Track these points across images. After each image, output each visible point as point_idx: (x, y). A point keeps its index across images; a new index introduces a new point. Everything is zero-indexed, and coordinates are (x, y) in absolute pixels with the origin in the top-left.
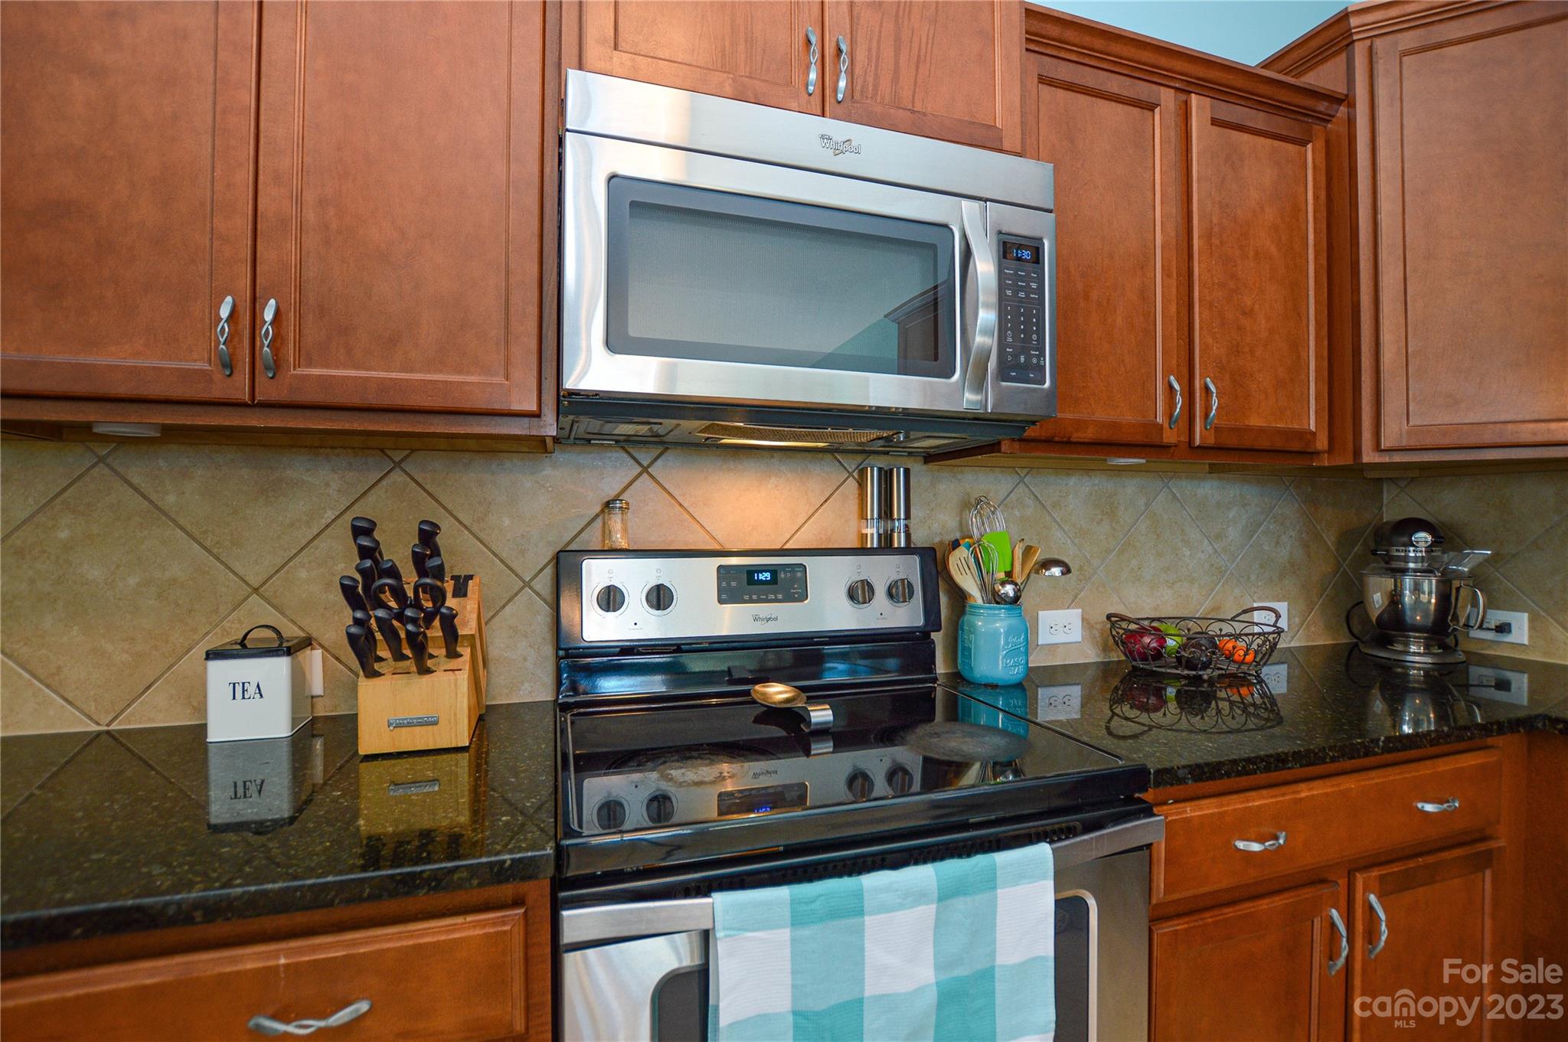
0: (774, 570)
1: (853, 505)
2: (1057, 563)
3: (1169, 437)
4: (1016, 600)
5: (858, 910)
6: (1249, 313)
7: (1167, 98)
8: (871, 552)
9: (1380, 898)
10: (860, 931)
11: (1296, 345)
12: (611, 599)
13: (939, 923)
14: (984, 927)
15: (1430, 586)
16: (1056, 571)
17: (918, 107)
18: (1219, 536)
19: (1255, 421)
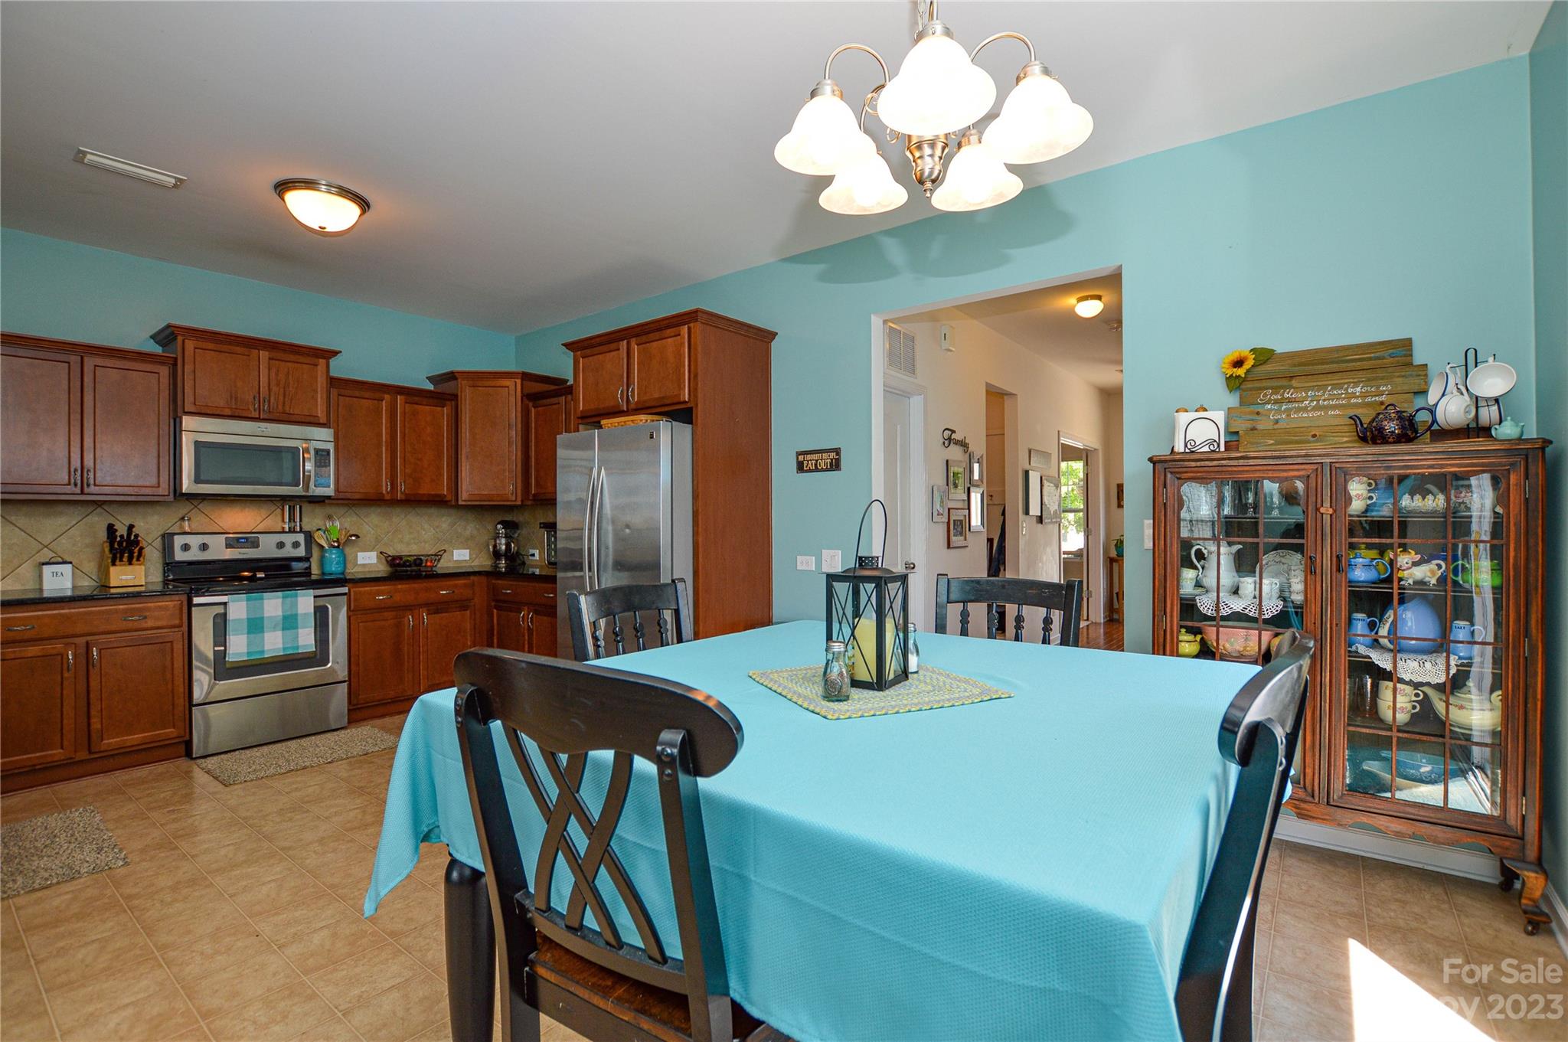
0: (246, 538)
1: (279, 518)
2: (354, 535)
3: (388, 497)
4: (338, 547)
5: (262, 599)
6: (420, 460)
7: (387, 397)
8: (286, 532)
9: (427, 615)
10: (263, 603)
11: (439, 468)
12: (186, 547)
13: (283, 603)
14: (295, 605)
15: (503, 541)
16: (353, 538)
17: (291, 412)
18: (437, 527)
19: (421, 492)
